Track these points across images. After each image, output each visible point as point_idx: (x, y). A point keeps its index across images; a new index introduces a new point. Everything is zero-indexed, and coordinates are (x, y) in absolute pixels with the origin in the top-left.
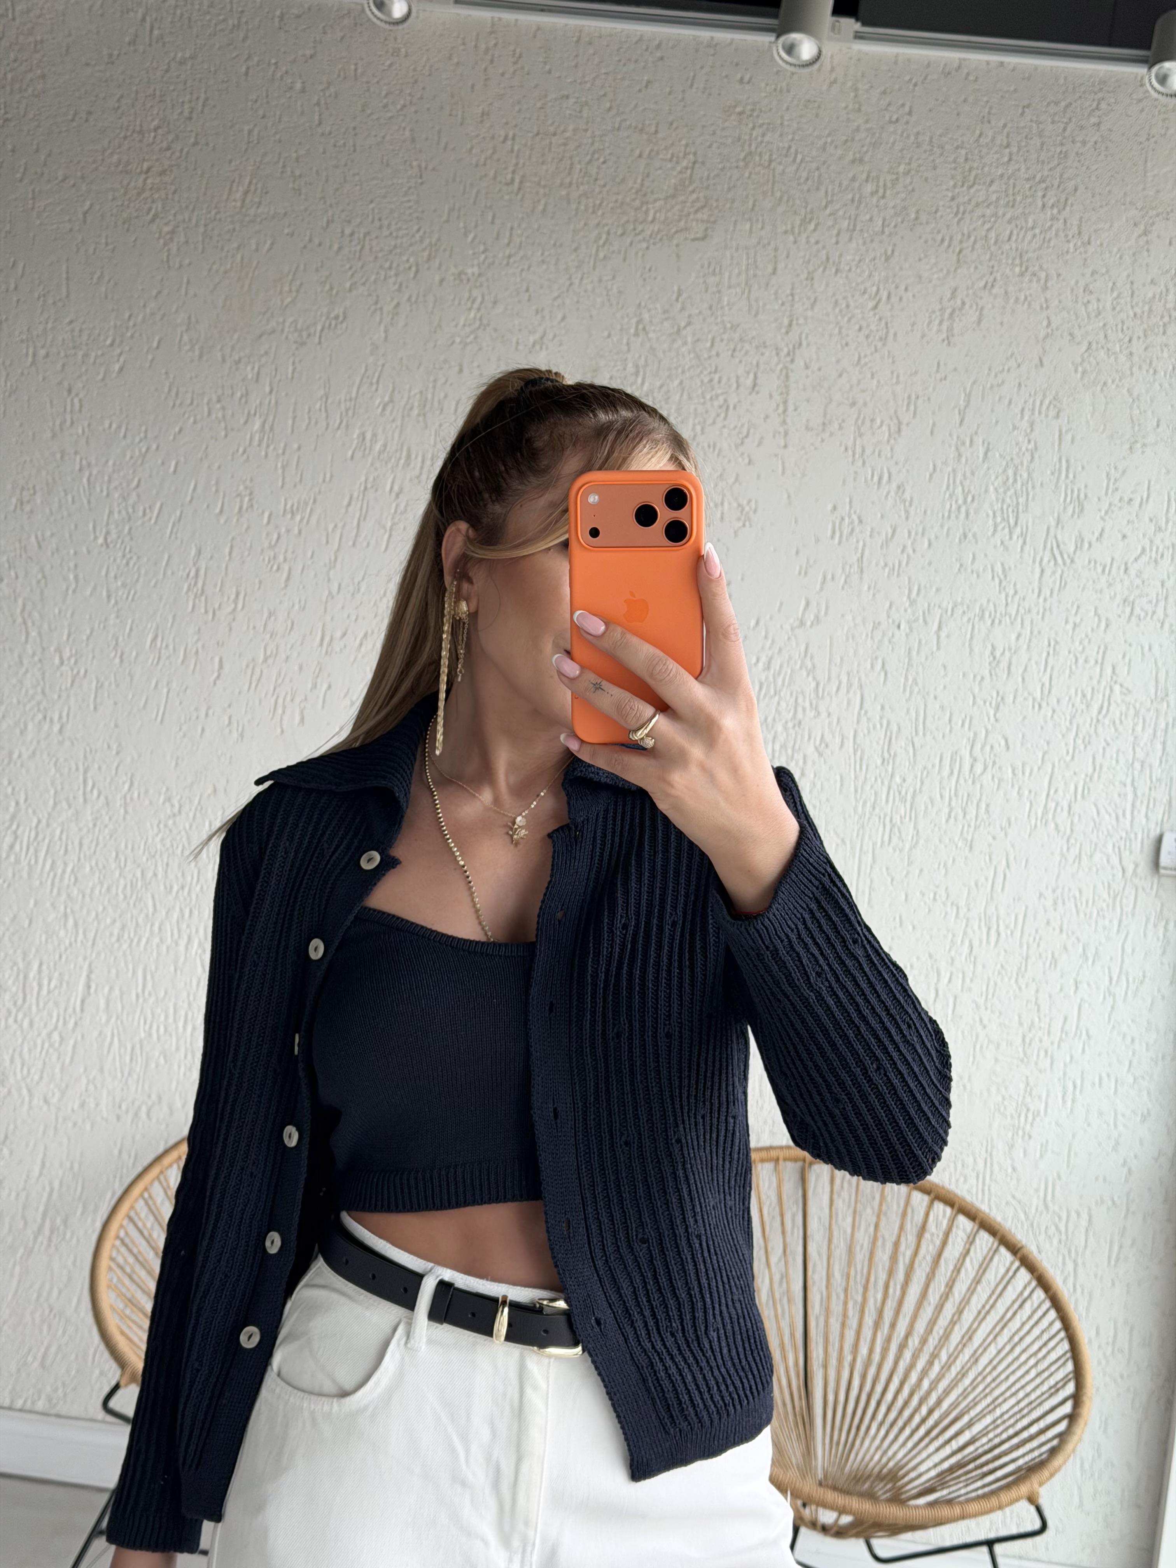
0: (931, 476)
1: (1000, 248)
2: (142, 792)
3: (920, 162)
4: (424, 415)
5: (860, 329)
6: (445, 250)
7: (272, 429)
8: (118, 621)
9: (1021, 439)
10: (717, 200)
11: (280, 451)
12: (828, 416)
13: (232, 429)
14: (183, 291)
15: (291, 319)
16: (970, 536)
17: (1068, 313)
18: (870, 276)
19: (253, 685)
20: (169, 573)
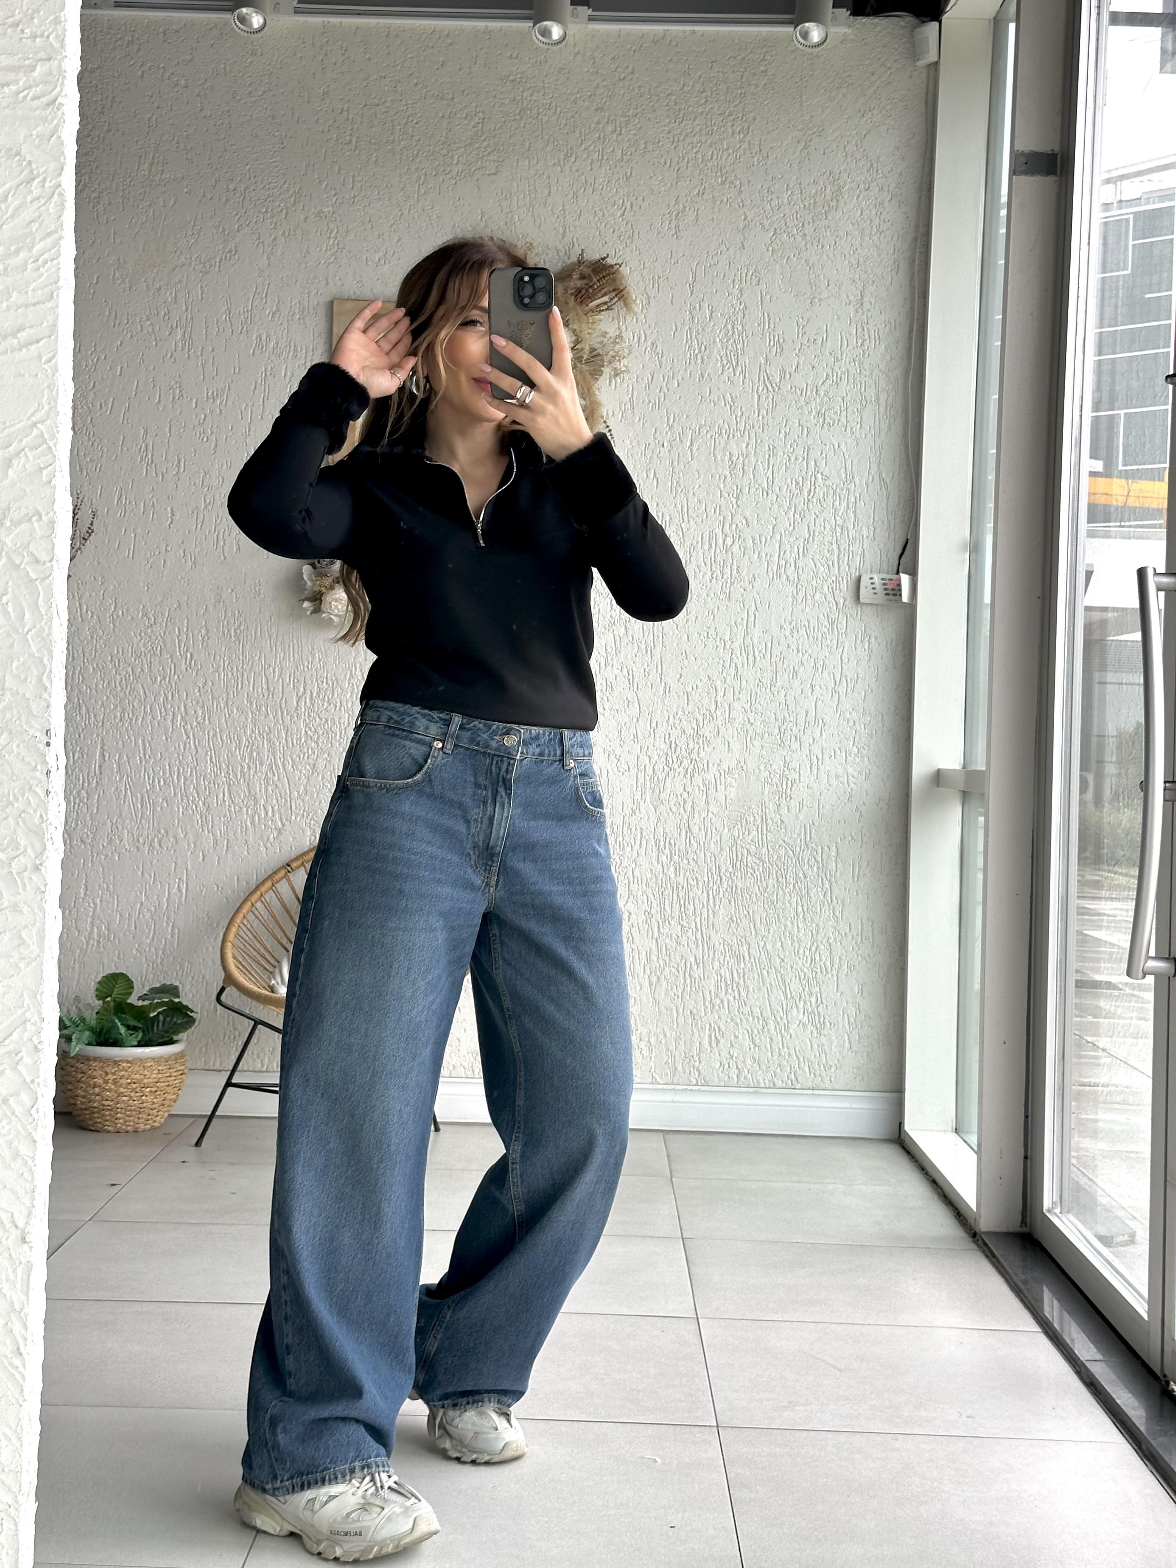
0: (675, 333)
1: (706, 165)
2: (125, 611)
3: (643, 107)
6: (306, 196)
7: (190, 338)
9: (734, 302)
10: (503, 145)
11: (199, 354)
13: (160, 340)
14: (112, 239)
15: (196, 256)
16: (706, 376)
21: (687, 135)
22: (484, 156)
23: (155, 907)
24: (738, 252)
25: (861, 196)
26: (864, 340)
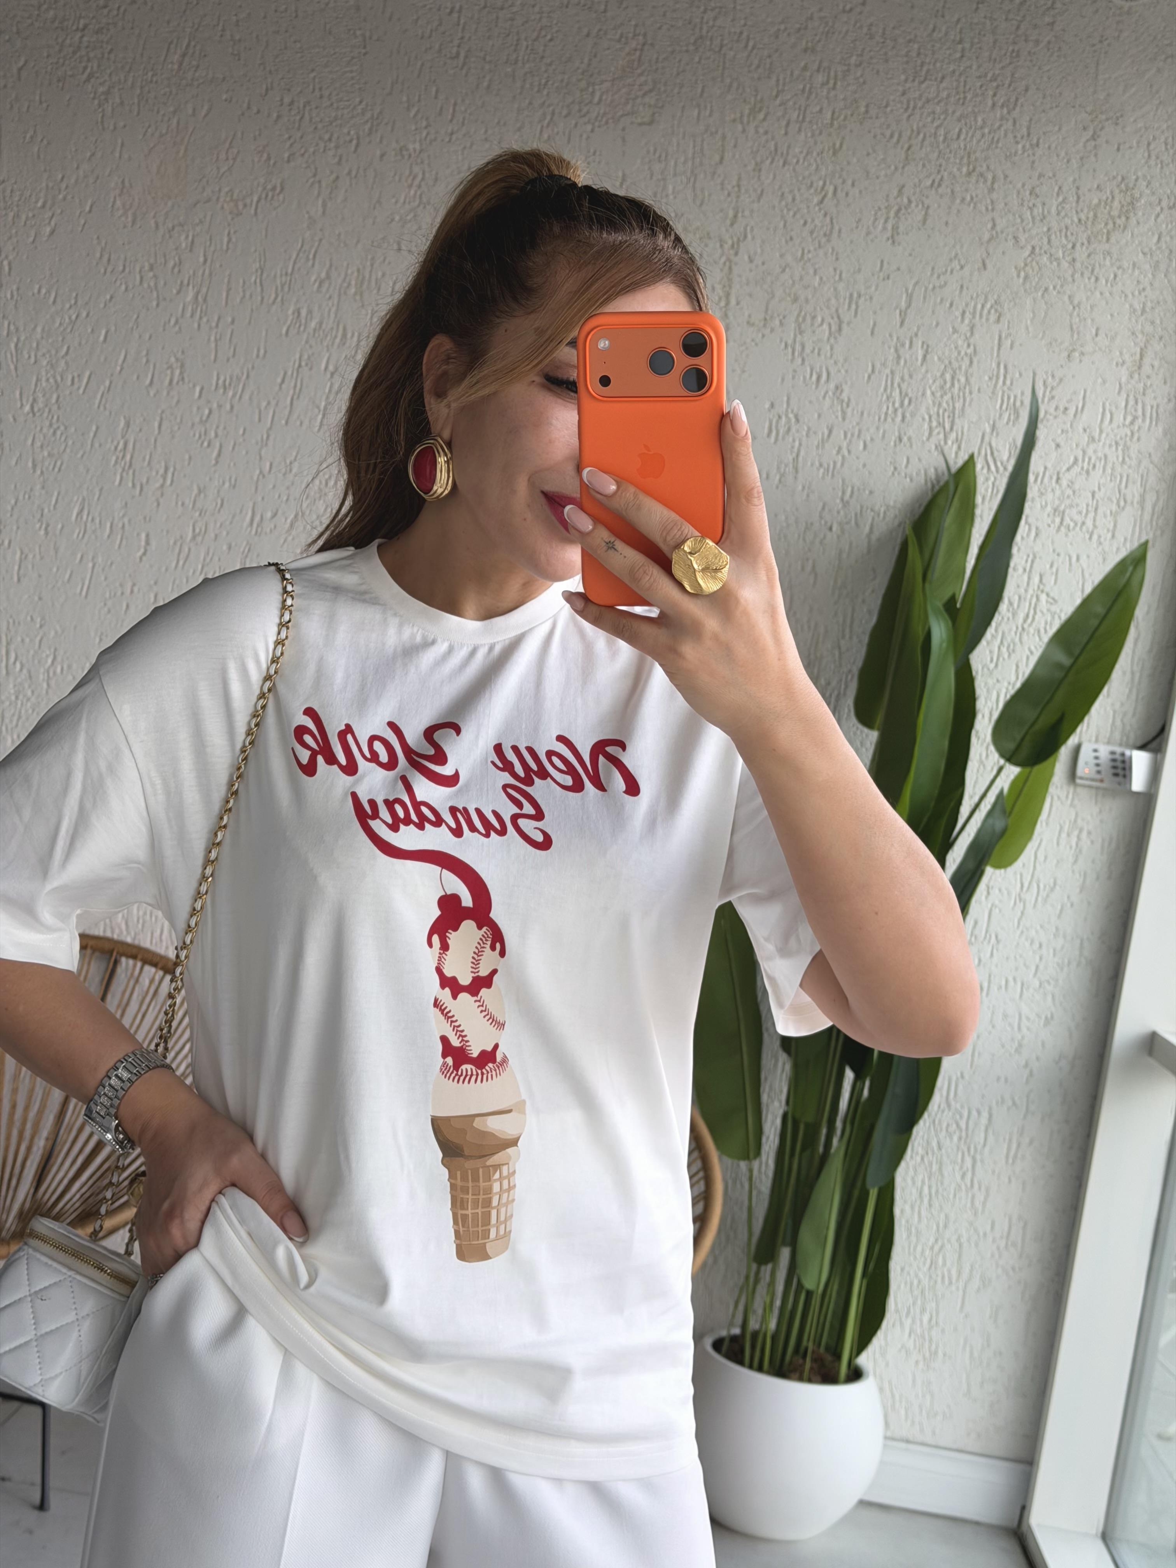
0: (869, 377)
1: (948, 146)
2: (65, 667)
3: (872, 53)
4: (361, 295)
5: (805, 223)
6: (387, 124)
7: (205, 300)
8: (43, 492)
9: (960, 342)
10: (665, 84)
11: (214, 324)
12: (769, 312)
13: (165, 299)
14: (117, 155)
15: (227, 189)
16: (905, 439)
17: (1014, 215)
18: (817, 169)
19: (181, 563)
20: (97, 445)
21: (928, 101)
22: (636, 97)
24: (976, 273)
25: (1162, 216)
26: (1135, 418)
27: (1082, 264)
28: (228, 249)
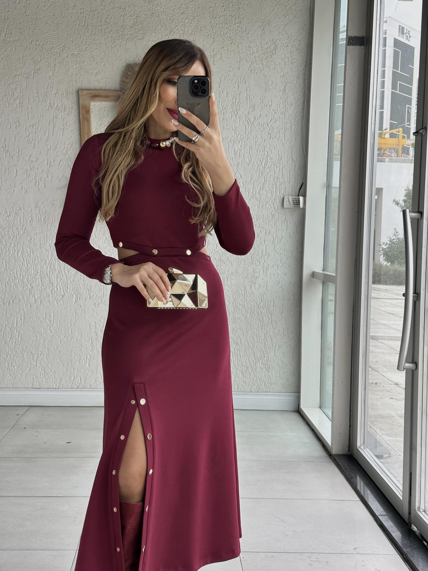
1: (224, 36)
3: (200, 12)
6: (67, 47)
7: (22, 103)
9: (236, 90)
10: (145, 27)
11: (26, 109)
13: (10, 104)
15: (24, 71)
17: (245, 53)
22: (137, 32)
23: (11, 326)
24: (237, 70)
25: (285, 49)
26: (286, 105)
27: (265, 64)
28: (26, 88)
